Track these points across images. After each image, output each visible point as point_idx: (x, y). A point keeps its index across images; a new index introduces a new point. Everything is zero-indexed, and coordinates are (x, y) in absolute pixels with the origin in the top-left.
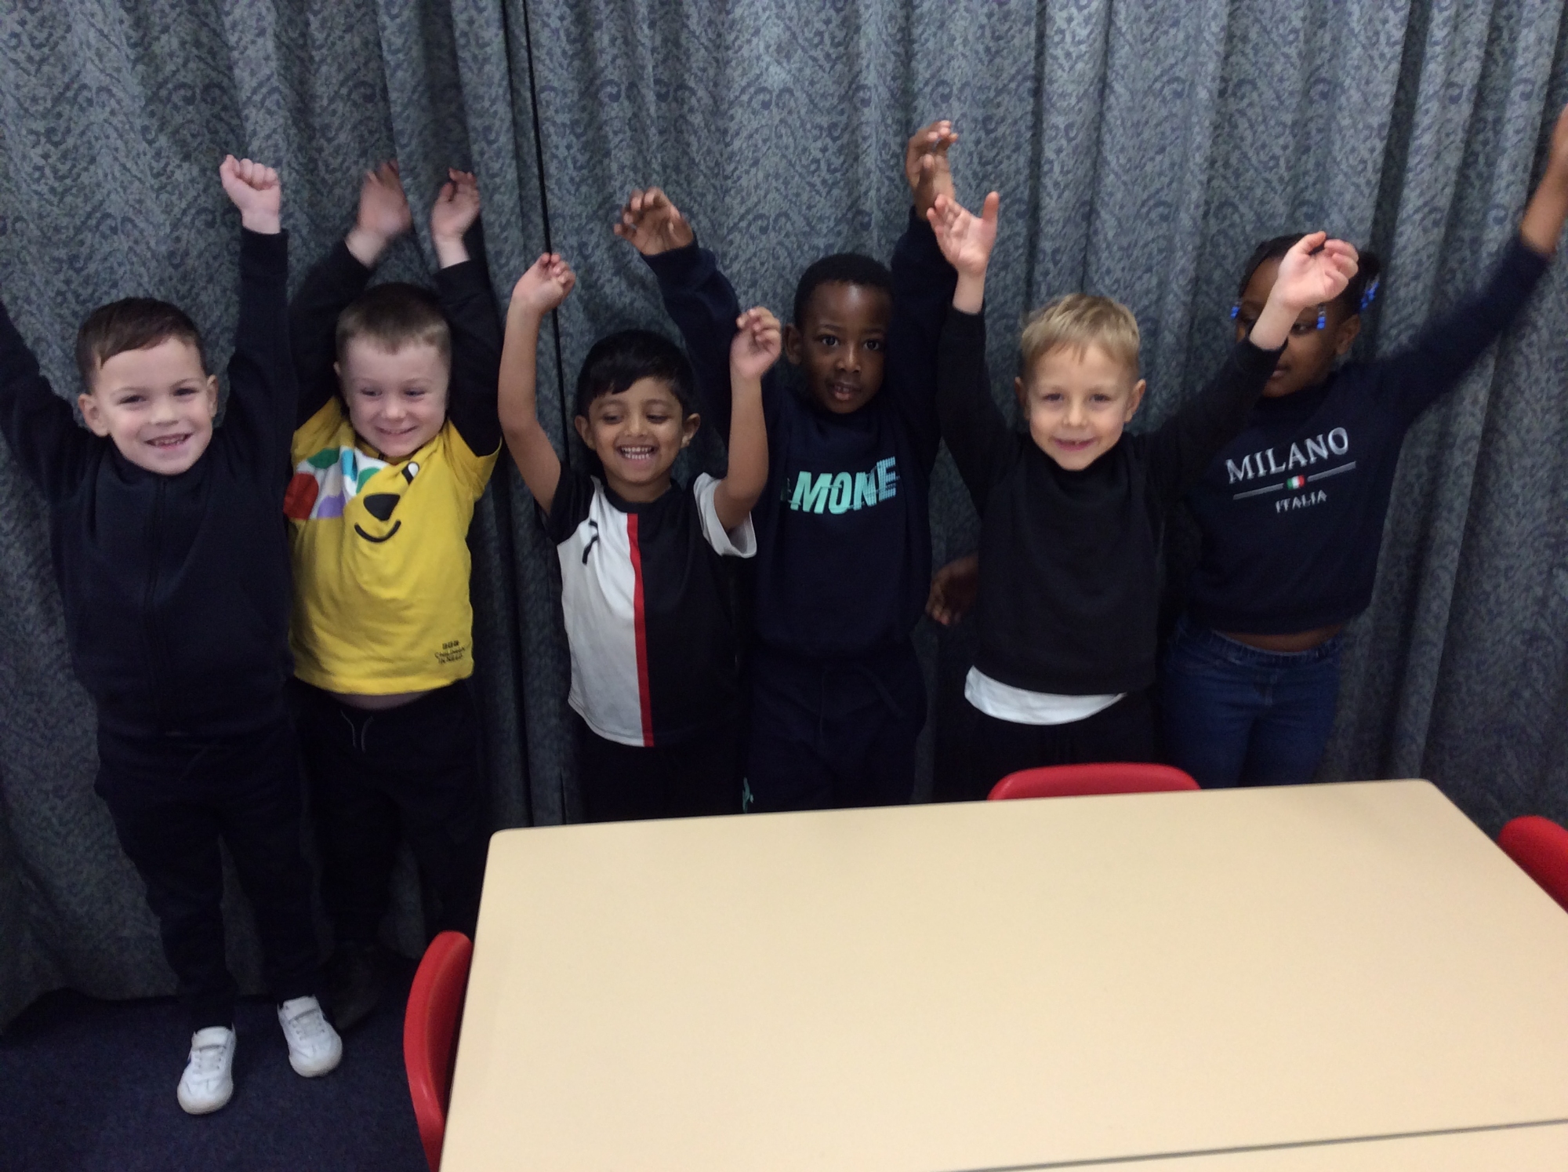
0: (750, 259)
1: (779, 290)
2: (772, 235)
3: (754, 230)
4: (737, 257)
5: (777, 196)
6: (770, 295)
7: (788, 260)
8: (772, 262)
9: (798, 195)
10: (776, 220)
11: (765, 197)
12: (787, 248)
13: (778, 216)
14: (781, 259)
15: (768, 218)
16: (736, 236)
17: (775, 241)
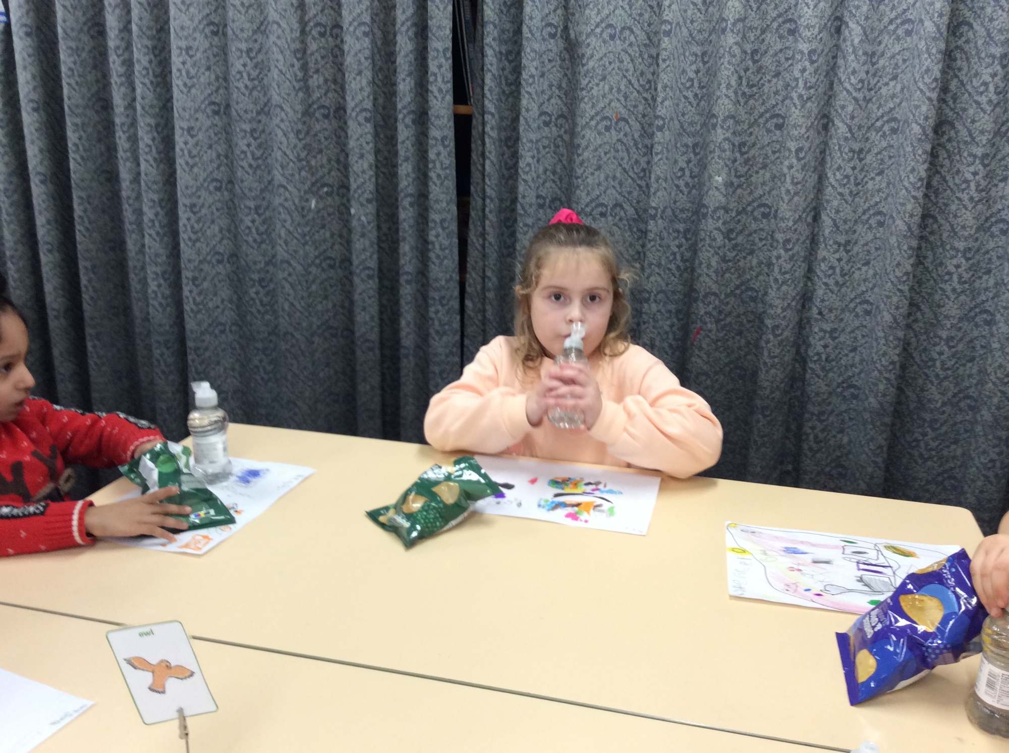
0: (601, 59)
1: (623, 87)
2: (618, 42)
3: (605, 36)
4: (592, 56)
5: (622, 12)
6: (615, 89)
7: (630, 66)
8: (618, 64)
9: (641, 15)
10: (621, 31)
11: (614, 11)
12: (630, 55)
13: (623, 29)
14: (625, 63)
15: (615, 29)
16: (593, 40)
17: (620, 48)
